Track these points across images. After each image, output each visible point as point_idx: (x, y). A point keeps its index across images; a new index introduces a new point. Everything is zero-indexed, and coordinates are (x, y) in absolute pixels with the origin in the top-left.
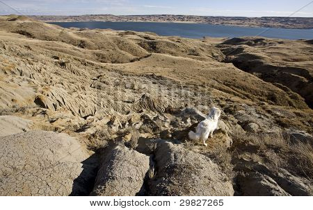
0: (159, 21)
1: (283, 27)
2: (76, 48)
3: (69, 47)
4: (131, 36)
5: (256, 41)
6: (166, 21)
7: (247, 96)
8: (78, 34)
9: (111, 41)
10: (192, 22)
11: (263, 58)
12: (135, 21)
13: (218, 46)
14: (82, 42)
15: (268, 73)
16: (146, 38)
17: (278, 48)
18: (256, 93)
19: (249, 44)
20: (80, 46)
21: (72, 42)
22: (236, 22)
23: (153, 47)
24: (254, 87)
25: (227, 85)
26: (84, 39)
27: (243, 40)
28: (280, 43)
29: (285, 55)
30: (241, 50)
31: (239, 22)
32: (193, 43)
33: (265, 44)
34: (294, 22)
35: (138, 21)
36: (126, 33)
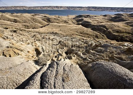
0: (48, 9)
1: (95, 10)
2: (13, 23)
3: (9, 22)
4: (38, 16)
5: (87, 16)
6: (51, 9)
7: (89, 37)
8: (12, 16)
9: (30, 19)
10: (62, 9)
11: (91, 22)
12: (37, 9)
13: (74, 19)
14: (15, 20)
15: (94, 28)
16: (45, 17)
17: (95, 18)
18: (91, 35)
19: (85, 17)
20: (14, 22)
21: (9, 20)
22: (79, 8)
23: (49, 20)
24: (90, 33)
25: (81, 34)
26: (16, 18)
27: (83, 16)
28: (95, 16)
29: (98, 21)
30: (83, 19)
31: (80, 9)
32: (65, 18)
33: (90, 17)
34: (98, 8)
35: (39, 9)
36: (35, 15)
